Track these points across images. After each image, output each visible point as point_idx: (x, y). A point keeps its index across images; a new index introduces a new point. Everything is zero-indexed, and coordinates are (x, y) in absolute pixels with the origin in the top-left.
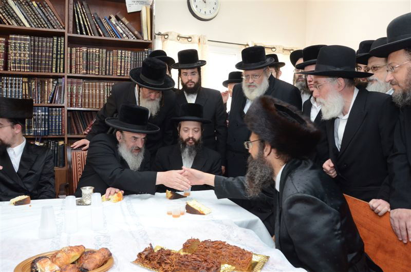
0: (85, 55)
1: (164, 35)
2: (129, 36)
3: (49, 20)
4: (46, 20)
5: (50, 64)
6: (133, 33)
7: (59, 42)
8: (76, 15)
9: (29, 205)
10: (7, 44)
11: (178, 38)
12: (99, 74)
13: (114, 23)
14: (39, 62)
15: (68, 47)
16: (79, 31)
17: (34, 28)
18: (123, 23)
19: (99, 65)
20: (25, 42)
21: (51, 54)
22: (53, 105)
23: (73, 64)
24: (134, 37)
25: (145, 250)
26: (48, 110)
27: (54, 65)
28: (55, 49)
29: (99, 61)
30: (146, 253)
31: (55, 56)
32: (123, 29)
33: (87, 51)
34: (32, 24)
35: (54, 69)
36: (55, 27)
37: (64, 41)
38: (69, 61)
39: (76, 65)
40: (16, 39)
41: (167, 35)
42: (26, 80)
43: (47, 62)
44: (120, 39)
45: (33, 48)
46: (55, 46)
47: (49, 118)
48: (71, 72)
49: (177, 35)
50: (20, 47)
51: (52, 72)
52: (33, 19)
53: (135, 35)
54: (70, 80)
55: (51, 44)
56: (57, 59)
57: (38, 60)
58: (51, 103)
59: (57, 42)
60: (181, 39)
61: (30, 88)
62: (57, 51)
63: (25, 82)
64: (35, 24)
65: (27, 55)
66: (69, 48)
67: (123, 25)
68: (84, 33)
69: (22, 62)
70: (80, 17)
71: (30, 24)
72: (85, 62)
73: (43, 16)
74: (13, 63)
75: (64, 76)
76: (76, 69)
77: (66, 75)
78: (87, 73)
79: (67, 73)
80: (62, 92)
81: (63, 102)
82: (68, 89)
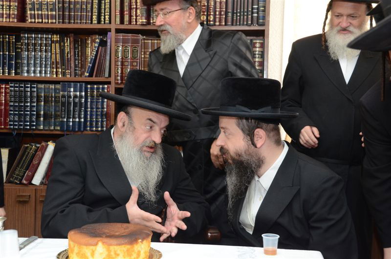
5: (89, 9)
14: (72, 6)
22: (94, 79)
23: (126, 8)
26: (86, 89)
27: (95, 10)
35: (95, 17)
38: (119, 3)
39: (130, 9)
42: (56, 37)
43: (84, 7)
47: (86, 101)
48: (122, 22)
51: (92, 23)
54: (121, 36)
58: (91, 75)
63: (57, 42)
69: (44, 7)
74: (31, 10)
76: (130, 16)
77: (113, 27)
78: (148, 23)
79: (116, 24)
80: (108, 58)
81: (110, 75)
82: (117, 52)
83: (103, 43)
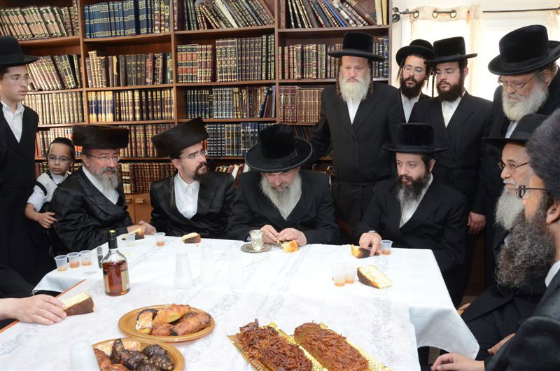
0: (299, 54)
1: (413, 13)
2: (358, 22)
3: (257, 16)
4: (254, 15)
5: (260, 69)
6: (363, 17)
7: (269, 40)
8: (289, 3)
9: (196, 244)
10: (214, 50)
11: (435, 15)
12: (317, 78)
13: (337, 6)
14: (248, 68)
15: (279, 46)
16: (293, 24)
17: (242, 28)
18: (350, 5)
19: (317, 66)
20: (231, 46)
21: (260, 58)
22: (264, 119)
23: (286, 68)
24: (365, 22)
25: (247, 326)
26: (259, 126)
27: (264, 70)
28: (264, 51)
29: (317, 60)
30: (247, 329)
31: (264, 59)
32: (349, 14)
33: (302, 49)
34: (239, 23)
35: (264, 75)
36: (265, 22)
37: (274, 39)
38: (280, 65)
39: (289, 68)
40: (223, 44)
41: (417, 12)
42: (236, 90)
43: (256, 68)
44: (345, 28)
45: (241, 52)
46: (264, 47)
48: (283, 78)
49: (433, 10)
50: (226, 53)
51: (261, 79)
52: (241, 17)
53: (365, 19)
54: (283, 88)
55: (260, 45)
56: (267, 62)
57: (246, 66)
58: (262, 117)
59: (267, 42)
60: (439, 16)
61: (241, 99)
62: (267, 52)
63: (236, 93)
64: (243, 22)
65: (233, 62)
66: (280, 48)
67: (350, 8)
68: (300, 25)
69: (229, 70)
70: (294, 5)
71: (238, 24)
72: (299, 64)
73: (251, 12)
74: (220, 73)
75: (275, 84)
76: (289, 73)
77: (277, 82)
78: (303, 78)
79: (279, 79)
80: (274, 104)
81: (275, 116)
82: (280, 99)
83: (270, 93)
